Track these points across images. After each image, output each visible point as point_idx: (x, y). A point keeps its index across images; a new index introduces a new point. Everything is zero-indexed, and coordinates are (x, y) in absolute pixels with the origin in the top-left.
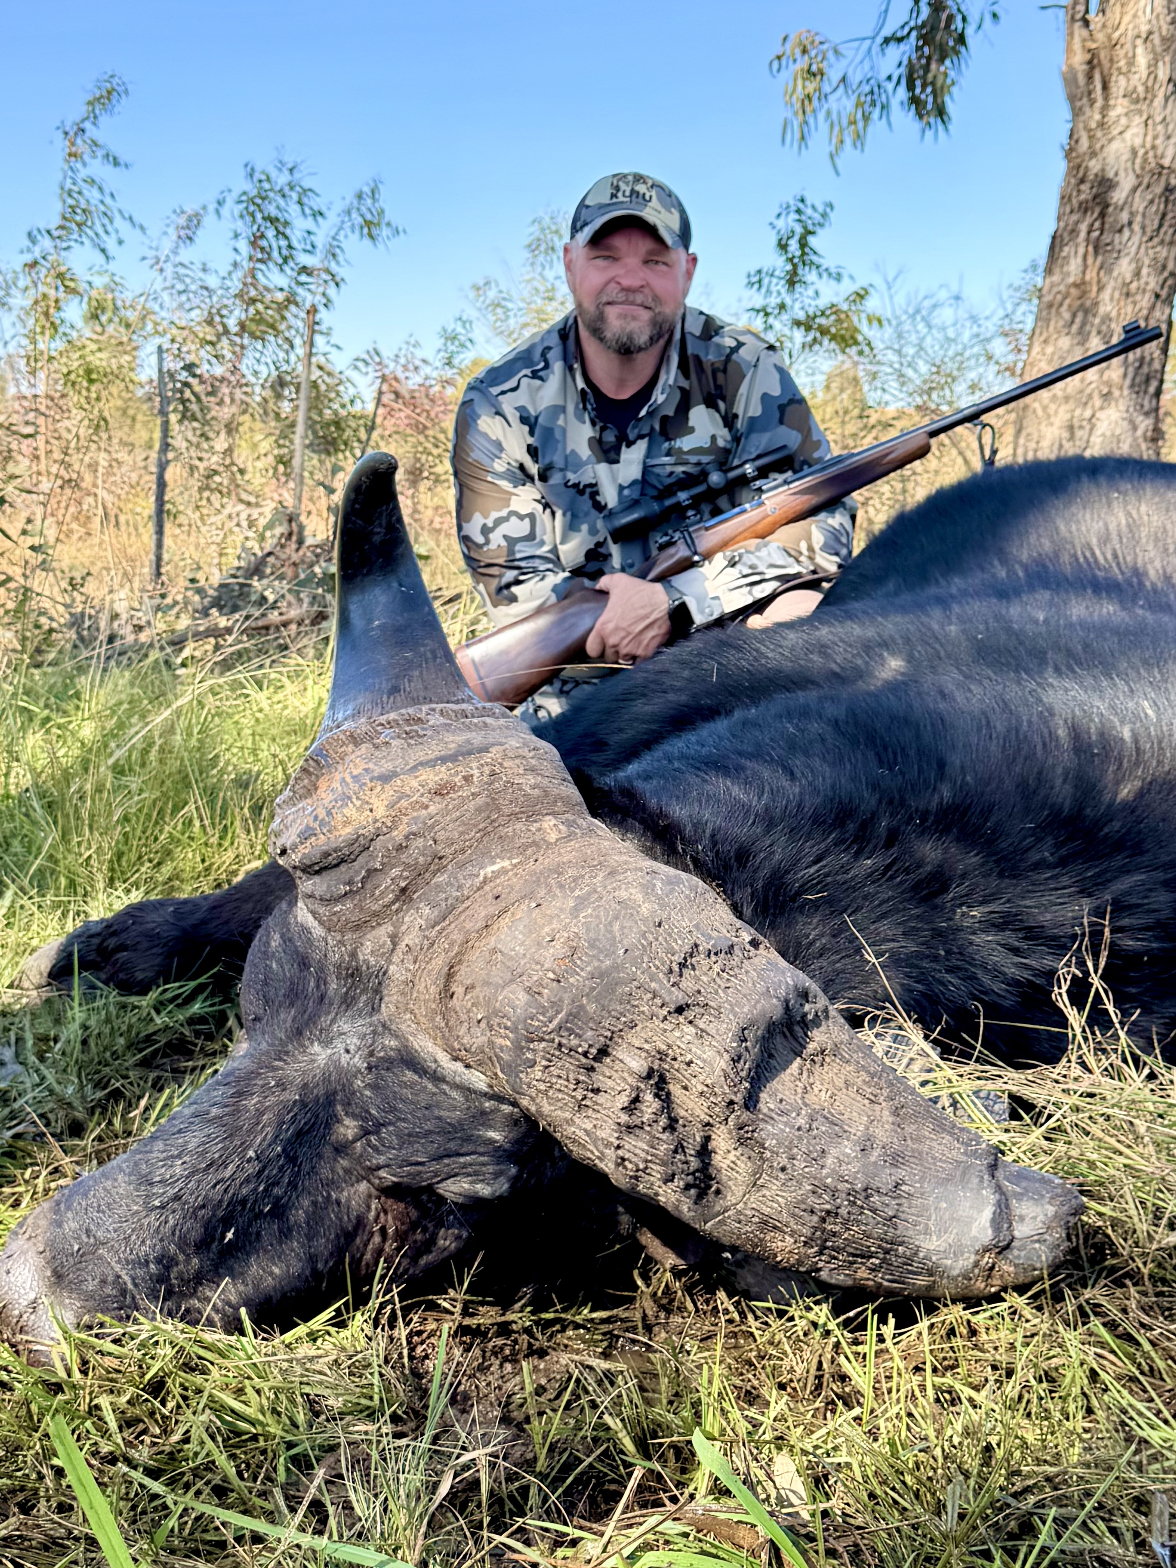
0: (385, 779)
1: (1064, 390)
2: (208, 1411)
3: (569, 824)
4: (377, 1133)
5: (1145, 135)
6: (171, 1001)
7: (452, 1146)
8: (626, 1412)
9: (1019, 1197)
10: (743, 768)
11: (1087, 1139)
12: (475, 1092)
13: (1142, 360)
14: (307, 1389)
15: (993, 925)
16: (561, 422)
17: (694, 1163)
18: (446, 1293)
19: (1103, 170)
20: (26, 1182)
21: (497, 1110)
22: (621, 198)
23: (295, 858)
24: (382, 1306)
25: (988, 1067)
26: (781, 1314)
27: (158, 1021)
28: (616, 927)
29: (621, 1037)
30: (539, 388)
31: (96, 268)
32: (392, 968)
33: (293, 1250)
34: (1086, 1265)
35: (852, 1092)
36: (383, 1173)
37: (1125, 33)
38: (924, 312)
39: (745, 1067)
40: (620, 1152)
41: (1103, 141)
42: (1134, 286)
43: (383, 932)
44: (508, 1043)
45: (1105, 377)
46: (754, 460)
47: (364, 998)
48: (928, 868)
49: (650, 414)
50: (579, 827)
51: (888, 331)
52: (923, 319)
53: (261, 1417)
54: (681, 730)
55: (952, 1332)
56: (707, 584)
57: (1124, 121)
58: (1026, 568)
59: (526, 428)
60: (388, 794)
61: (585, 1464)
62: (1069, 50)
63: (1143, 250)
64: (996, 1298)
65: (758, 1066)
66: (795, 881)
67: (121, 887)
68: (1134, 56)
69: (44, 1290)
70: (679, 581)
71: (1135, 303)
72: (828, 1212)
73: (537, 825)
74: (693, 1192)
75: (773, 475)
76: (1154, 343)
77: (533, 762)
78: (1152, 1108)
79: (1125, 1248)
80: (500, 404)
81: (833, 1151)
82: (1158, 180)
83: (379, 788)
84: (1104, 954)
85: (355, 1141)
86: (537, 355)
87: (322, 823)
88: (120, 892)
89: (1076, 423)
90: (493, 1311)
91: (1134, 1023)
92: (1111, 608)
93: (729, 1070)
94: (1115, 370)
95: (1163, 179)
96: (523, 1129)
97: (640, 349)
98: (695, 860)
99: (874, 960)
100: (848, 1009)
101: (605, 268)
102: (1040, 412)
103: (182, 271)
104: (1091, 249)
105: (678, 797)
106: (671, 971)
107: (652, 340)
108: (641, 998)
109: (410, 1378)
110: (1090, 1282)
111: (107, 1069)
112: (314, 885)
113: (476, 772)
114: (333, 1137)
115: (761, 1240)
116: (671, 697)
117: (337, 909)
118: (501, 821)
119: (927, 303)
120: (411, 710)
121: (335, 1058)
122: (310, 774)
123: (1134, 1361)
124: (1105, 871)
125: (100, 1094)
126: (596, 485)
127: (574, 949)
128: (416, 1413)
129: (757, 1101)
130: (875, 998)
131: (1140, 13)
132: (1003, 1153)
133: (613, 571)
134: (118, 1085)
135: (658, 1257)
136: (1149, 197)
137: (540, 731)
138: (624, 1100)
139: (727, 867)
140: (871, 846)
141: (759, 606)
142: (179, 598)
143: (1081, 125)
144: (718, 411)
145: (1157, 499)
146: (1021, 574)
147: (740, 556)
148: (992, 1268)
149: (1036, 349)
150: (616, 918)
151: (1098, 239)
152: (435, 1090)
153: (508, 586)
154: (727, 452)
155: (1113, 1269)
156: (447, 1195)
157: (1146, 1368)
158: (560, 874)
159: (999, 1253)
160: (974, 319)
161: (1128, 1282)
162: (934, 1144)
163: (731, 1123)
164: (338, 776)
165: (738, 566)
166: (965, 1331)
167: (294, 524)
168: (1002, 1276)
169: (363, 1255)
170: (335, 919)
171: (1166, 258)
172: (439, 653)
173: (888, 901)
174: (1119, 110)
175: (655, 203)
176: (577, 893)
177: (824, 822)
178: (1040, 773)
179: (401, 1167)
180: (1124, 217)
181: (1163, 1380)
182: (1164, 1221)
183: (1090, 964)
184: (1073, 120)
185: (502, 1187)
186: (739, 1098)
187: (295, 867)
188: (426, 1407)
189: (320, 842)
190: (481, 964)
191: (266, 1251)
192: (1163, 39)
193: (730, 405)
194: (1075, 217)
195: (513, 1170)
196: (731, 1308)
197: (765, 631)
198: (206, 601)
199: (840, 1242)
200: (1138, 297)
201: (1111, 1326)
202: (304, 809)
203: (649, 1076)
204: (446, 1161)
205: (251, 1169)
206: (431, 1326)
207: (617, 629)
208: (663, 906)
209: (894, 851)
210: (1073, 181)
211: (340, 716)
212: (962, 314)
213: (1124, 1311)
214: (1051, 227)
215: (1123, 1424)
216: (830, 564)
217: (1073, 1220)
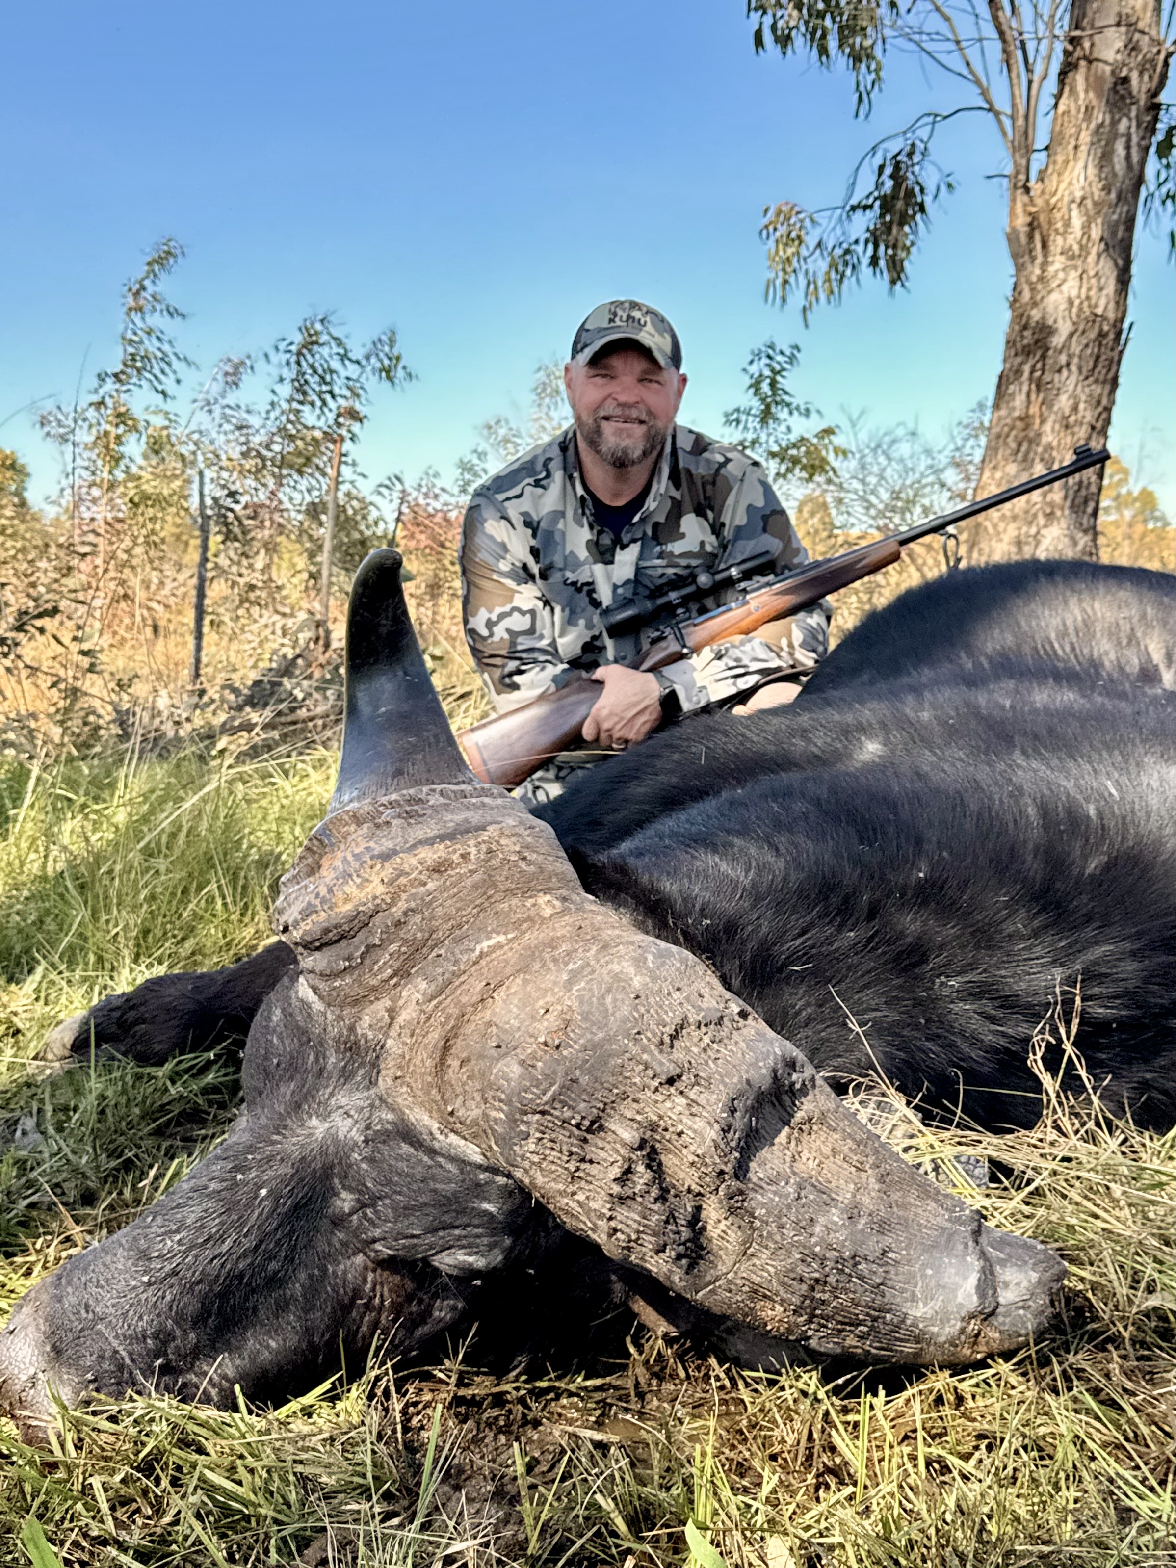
0: (385, 857)
1: (1012, 510)
2: (199, 1492)
3: (564, 899)
4: (373, 1206)
5: (1081, 287)
6: (187, 1071)
7: (447, 1218)
8: (618, 1490)
9: (1003, 1263)
10: (732, 846)
11: (1066, 1203)
12: (470, 1164)
13: (1080, 483)
14: (299, 1468)
15: (971, 994)
16: (560, 526)
17: (686, 1233)
18: (442, 1364)
19: (1043, 318)
20: (38, 1251)
21: (492, 1182)
22: (618, 323)
23: (296, 934)
24: (378, 1378)
25: (968, 1133)
26: (772, 1383)
27: (173, 1091)
28: (609, 999)
29: (613, 1108)
30: (541, 496)
31: (152, 409)
32: (390, 1043)
33: (289, 1323)
34: (1069, 1330)
35: (839, 1159)
36: (378, 1246)
37: (1061, 199)
38: (885, 447)
39: (735, 1137)
40: (613, 1224)
41: (1043, 293)
42: (1072, 419)
43: (381, 1006)
44: (502, 1116)
45: (1048, 499)
46: (739, 564)
47: (361, 1072)
48: (909, 939)
49: (642, 520)
50: (573, 902)
51: (853, 464)
52: (884, 452)
53: (252, 1497)
54: (672, 810)
55: (939, 1400)
56: (695, 674)
57: (1061, 275)
58: (990, 659)
59: (530, 531)
60: (388, 871)
61: (577, 1546)
62: (1012, 214)
63: (1079, 388)
64: (982, 1365)
65: (748, 1136)
66: (782, 953)
67: (145, 960)
68: (1070, 218)
69: (43, 1366)
70: (669, 671)
71: (1073, 434)
72: (817, 1281)
73: (532, 901)
74: (684, 1262)
75: (756, 578)
76: (1091, 469)
77: (529, 839)
78: (1126, 1172)
79: (1104, 1311)
80: (505, 509)
81: (822, 1220)
82: (1092, 327)
83: (379, 866)
84: (1076, 1022)
85: (351, 1214)
86: (539, 466)
87: (323, 901)
88: (143, 968)
89: (1023, 538)
90: (488, 1381)
91: (1105, 1089)
92: (1071, 696)
93: (719, 1140)
94: (1056, 493)
95: (1097, 325)
96: (517, 1201)
97: (633, 463)
98: (685, 933)
99: (857, 1029)
100: (833, 1077)
101: (603, 386)
102: (991, 530)
103: (228, 411)
104: (1033, 387)
105: (668, 874)
106: (662, 1043)
107: (645, 454)
108: (633, 1070)
109: (404, 1452)
110: (1073, 1348)
111: (122, 1139)
112: (315, 960)
113: (473, 850)
114: (330, 1211)
115: (752, 1309)
116: (662, 778)
117: (336, 984)
118: (497, 897)
119: (887, 439)
120: (412, 791)
121: (333, 1131)
122: (314, 853)
123: (1118, 1427)
124: (1076, 942)
125: (113, 1164)
126: (592, 583)
127: (567, 1023)
128: (408, 1490)
129: (747, 1171)
130: (859, 1066)
131: (1075, 181)
132: (985, 1218)
133: (608, 663)
134: (130, 1154)
135: (650, 1325)
136: (1085, 342)
137: (539, 812)
138: (615, 1171)
139: (716, 940)
140: (853, 919)
141: (743, 697)
142: (217, 696)
143: (1023, 280)
144: (707, 519)
145: (1109, 598)
146: (986, 666)
147: (727, 650)
148: (977, 1336)
149: (987, 474)
150: (609, 991)
151: (1040, 378)
152: (430, 1162)
153: (511, 675)
154: (714, 556)
155: (1094, 1334)
156: (442, 1267)
157: (1131, 1435)
158: (554, 948)
159: (985, 1319)
160: (928, 452)
161: (1110, 1347)
162: (920, 1211)
163: (721, 1193)
164: (340, 855)
165: (725, 659)
166: (952, 1398)
167: (321, 630)
168: (987, 1343)
169: (359, 1327)
170: (334, 994)
171: (1100, 396)
172: (443, 738)
173: (869, 972)
174: (1057, 266)
175: (649, 327)
176: (571, 966)
177: (808, 897)
178: (1012, 849)
179: (396, 1240)
180: (1063, 359)
181: (1147, 1446)
182: (1143, 1285)
183: (1062, 1031)
184: (1017, 275)
185: (497, 1258)
186: (728, 1168)
187: (296, 944)
188: (418, 1484)
189: (321, 919)
190: (476, 1037)
191: (262, 1325)
192: (1096, 204)
193: (719, 513)
194: (1019, 359)
195: (508, 1241)
196: (722, 1375)
197: (749, 717)
198: (241, 699)
199: (829, 1310)
200: (1076, 429)
201: (1096, 1392)
202: (306, 887)
203: (641, 1147)
204: (441, 1234)
205: (248, 1243)
206: (427, 1397)
207: (611, 714)
208: (654, 979)
209: (876, 924)
210: (1017, 328)
211: (346, 798)
212: (918, 448)
213: (1107, 1376)
214: (998, 368)
215: (1112, 1493)
216: (808, 660)
217: (1056, 1286)
